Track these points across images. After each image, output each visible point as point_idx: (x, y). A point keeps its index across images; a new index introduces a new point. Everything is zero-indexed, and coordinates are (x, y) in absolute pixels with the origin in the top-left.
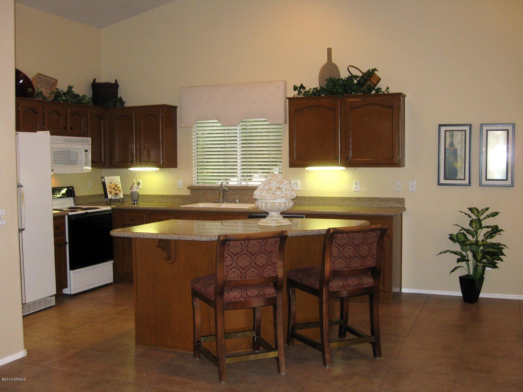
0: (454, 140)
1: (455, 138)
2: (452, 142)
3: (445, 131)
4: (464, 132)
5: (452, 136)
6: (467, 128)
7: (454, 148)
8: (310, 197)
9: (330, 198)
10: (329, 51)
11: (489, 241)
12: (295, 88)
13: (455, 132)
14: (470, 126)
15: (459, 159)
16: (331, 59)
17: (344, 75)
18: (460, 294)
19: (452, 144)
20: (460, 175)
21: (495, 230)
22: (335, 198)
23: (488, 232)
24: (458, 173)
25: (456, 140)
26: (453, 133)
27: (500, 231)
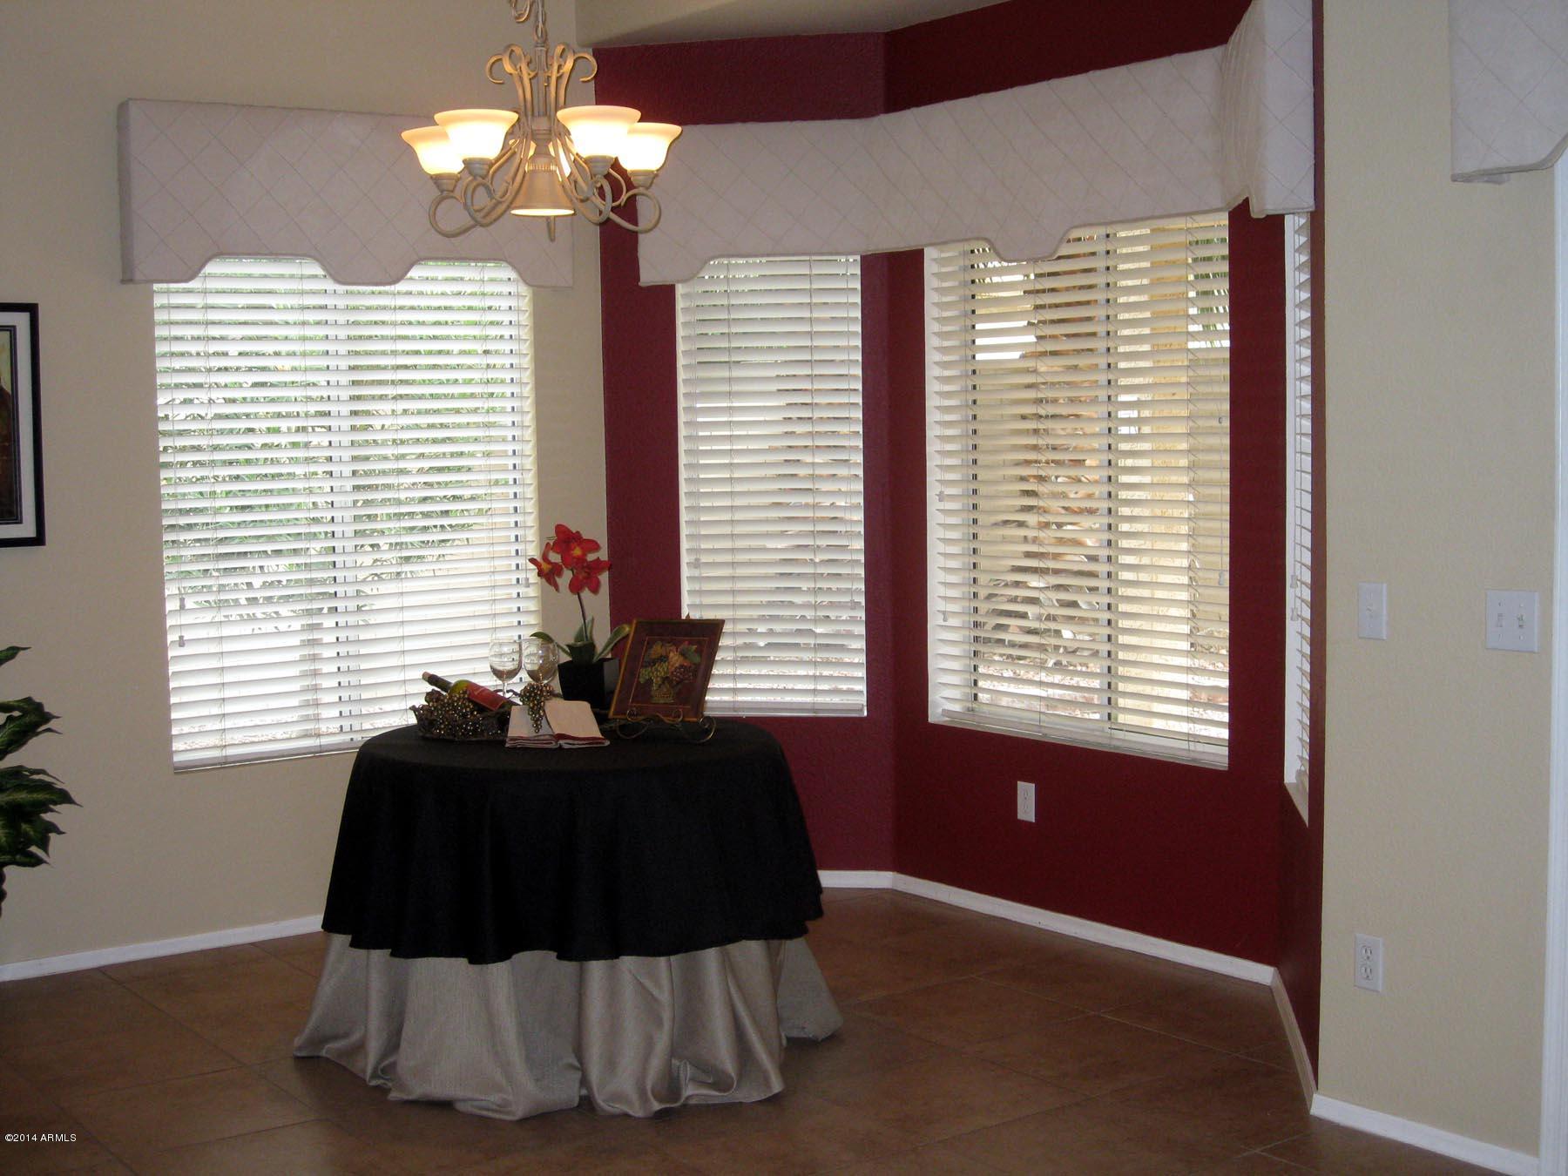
21: (30, 720)
27: (47, 718)
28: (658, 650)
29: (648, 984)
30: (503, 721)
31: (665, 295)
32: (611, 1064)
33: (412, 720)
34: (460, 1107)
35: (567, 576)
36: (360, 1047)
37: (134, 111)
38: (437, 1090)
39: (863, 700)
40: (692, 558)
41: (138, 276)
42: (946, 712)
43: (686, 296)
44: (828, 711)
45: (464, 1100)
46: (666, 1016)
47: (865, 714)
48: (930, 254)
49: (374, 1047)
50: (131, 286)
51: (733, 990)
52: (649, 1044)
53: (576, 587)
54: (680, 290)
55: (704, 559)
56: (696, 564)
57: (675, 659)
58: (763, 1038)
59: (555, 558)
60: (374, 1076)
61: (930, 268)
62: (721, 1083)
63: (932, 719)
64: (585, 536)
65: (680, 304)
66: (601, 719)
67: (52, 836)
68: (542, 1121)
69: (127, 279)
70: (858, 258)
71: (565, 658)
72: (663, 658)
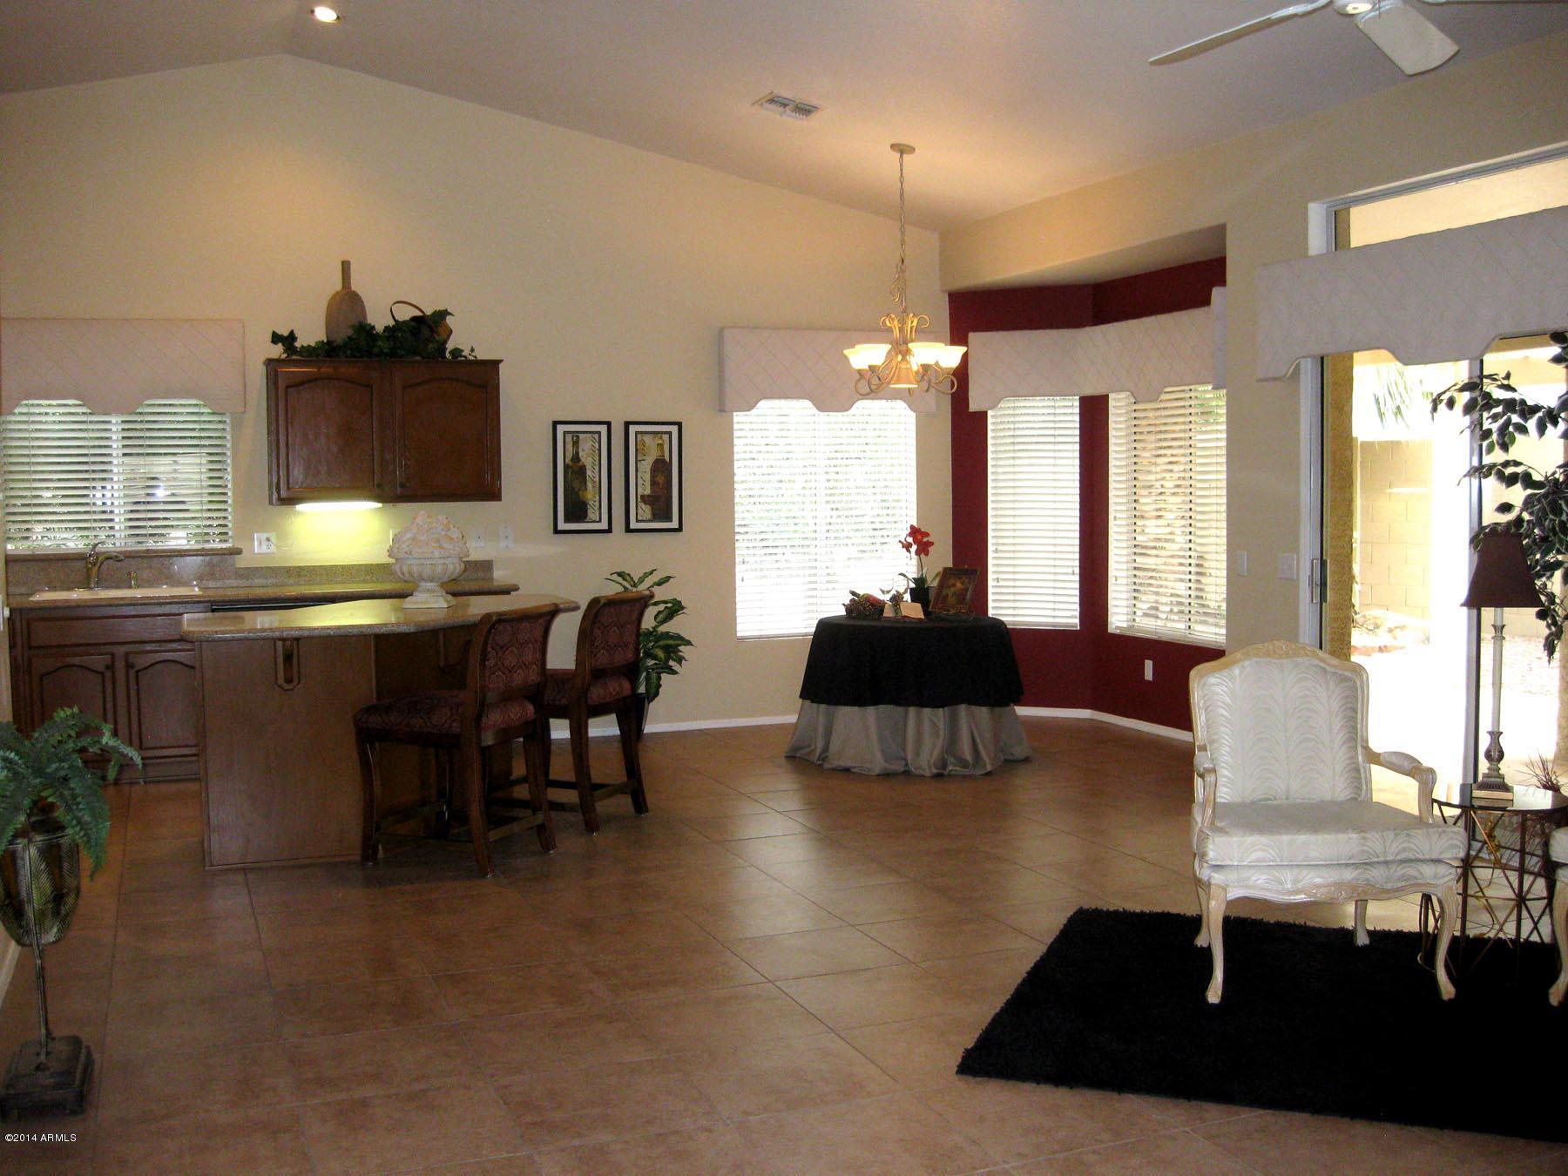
0: (580, 450)
1: (581, 445)
2: (577, 453)
3: (565, 433)
4: (596, 436)
5: (576, 443)
6: (603, 429)
7: (581, 464)
8: (300, 567)
9: (343, 567)
10: (346, 266)
11: (663, 628)
12: (276, 338)
13: (581, 436)
14: (609, 424)
15: (589, 485)
16: (349, 283)
17: (379, 320)
18: (618, 732)
19: (576, 458)
20: (592, 514)
21: (675, 609)
22: (353, 566)
23: (659, 612)
24: (589, 511)
25: (583, 450)
26: (578, 437)
27: (683, 608)
28: (951, 581)
29: (935, 720)
30: (882, 611)
31: (983, 416)
32: (917, 754)
33: (843, 613)
34: (853, 770)
35: (914, 548)
36: (814, 750)
37: (727, 333)
38: (843, 763)
39: (1077, 621)
40: (994, 549)
41: (727, 409)
42: (1117, 627)
43: (992, 416)
44: (1060, 626)
45: (855, 767)
46: (941, 733)
47: (1079, 628)
48: (1111, 396)
49: (820, 745)
50: (724, 414)
51: (973, 726)
52: (934, 745)
53: (918, 553)
54: (990, 413)
55: (1000, 548)
56: (996, 551)
57: (959, 585)
58: (985, 747)
59: (910, 540)
60: (818, 760)
61: (1111, 403)
62: (964, 764)
63: (1109, 631)
64: (923, 530)
65: (990, 420)
66: (926, 613)
67: (683, 662)
68: (886, 776)
69: (722, 410)
70: (1078, 397)
71: (912, 585)
72: (954, 585)
